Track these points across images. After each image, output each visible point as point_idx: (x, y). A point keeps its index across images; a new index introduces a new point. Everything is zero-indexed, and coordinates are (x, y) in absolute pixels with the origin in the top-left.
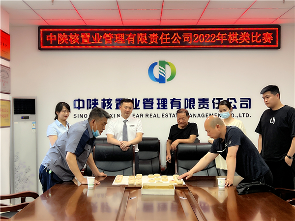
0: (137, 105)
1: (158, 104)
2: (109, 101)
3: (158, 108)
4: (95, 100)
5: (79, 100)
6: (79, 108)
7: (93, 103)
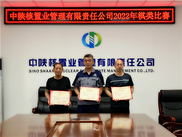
0: (74, 63)
2: (54, 60)
5: (33, 60)
6: (33, 65)
7: (43, 62)
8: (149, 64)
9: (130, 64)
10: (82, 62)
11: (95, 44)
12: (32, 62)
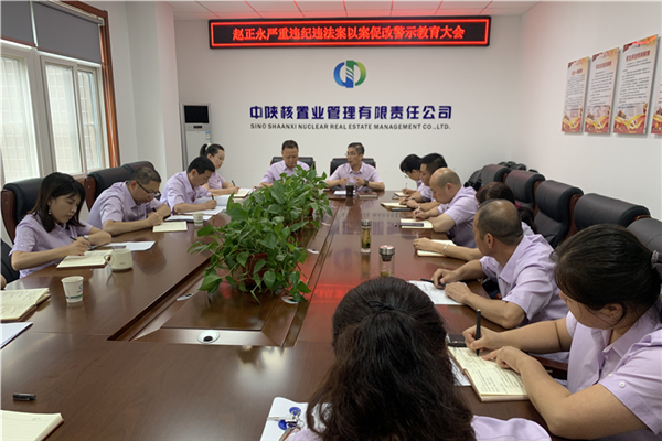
0: (321, 114)
1: (345, 113)
2: (290, 109)
3: (345, 117)
4: (274, 108)
5: (256, 108)
6: (256, 117)
7: (271, 112)
8: (443, 115)
9: (412, 115)
10: (333, 112)
11: (356, 81)
12: (255, 112)
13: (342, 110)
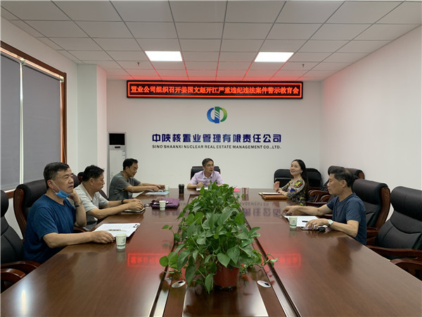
0: (199, 139)
1: (214, 138)
2: (178, 136)
3: (214, 141)
4: (168, 135)
5: (156, 135)
6: (156, 141)
7: (166, 137)
8: (276, 140)
9: (256, 140)
10: (207, 137)
11: (221, 119)
12: (156, 138)
13: (212, 137)
